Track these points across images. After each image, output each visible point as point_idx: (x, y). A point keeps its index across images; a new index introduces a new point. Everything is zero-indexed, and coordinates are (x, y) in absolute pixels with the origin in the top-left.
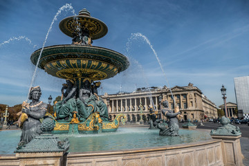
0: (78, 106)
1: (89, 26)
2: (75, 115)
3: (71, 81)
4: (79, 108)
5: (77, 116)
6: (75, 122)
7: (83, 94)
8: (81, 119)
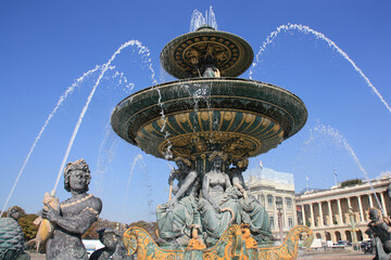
0: (201, 212)
1: (216, 53)
2: (195, 231)
3: (186, 161)
4: (202, 216)
5: (199, 233)
6: (195, 246)
7: (211, 185)
8: (209, 241)
